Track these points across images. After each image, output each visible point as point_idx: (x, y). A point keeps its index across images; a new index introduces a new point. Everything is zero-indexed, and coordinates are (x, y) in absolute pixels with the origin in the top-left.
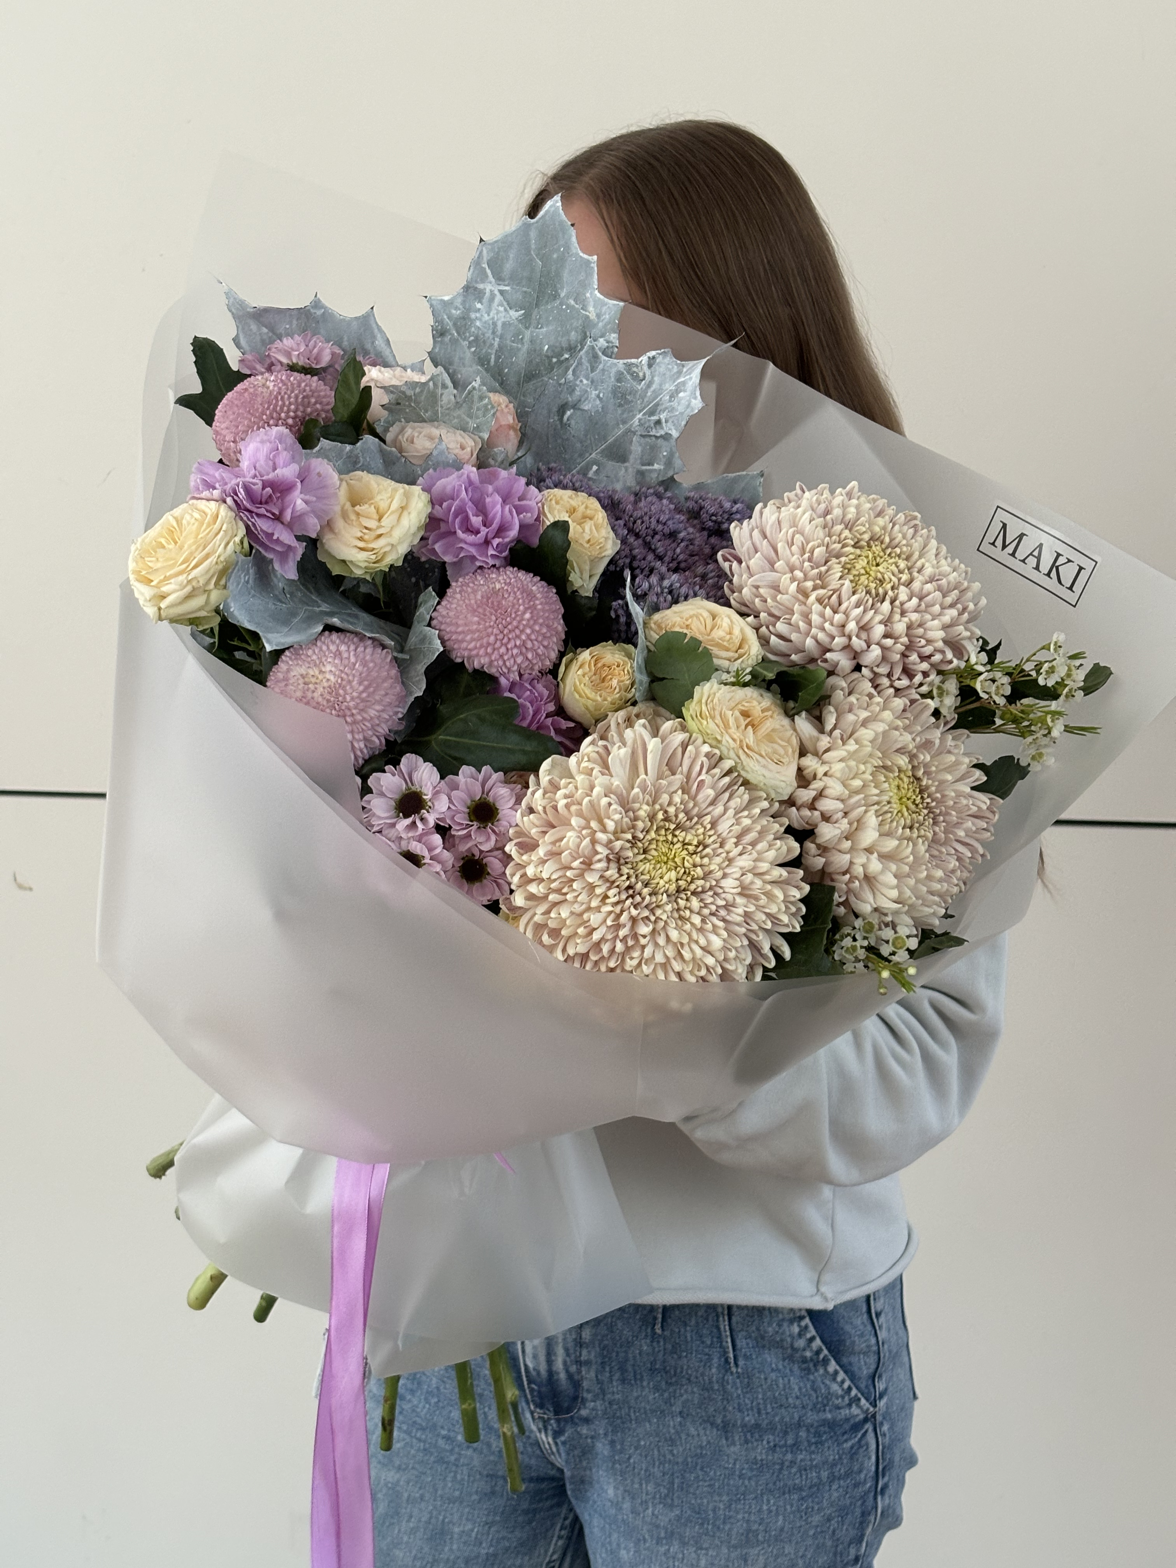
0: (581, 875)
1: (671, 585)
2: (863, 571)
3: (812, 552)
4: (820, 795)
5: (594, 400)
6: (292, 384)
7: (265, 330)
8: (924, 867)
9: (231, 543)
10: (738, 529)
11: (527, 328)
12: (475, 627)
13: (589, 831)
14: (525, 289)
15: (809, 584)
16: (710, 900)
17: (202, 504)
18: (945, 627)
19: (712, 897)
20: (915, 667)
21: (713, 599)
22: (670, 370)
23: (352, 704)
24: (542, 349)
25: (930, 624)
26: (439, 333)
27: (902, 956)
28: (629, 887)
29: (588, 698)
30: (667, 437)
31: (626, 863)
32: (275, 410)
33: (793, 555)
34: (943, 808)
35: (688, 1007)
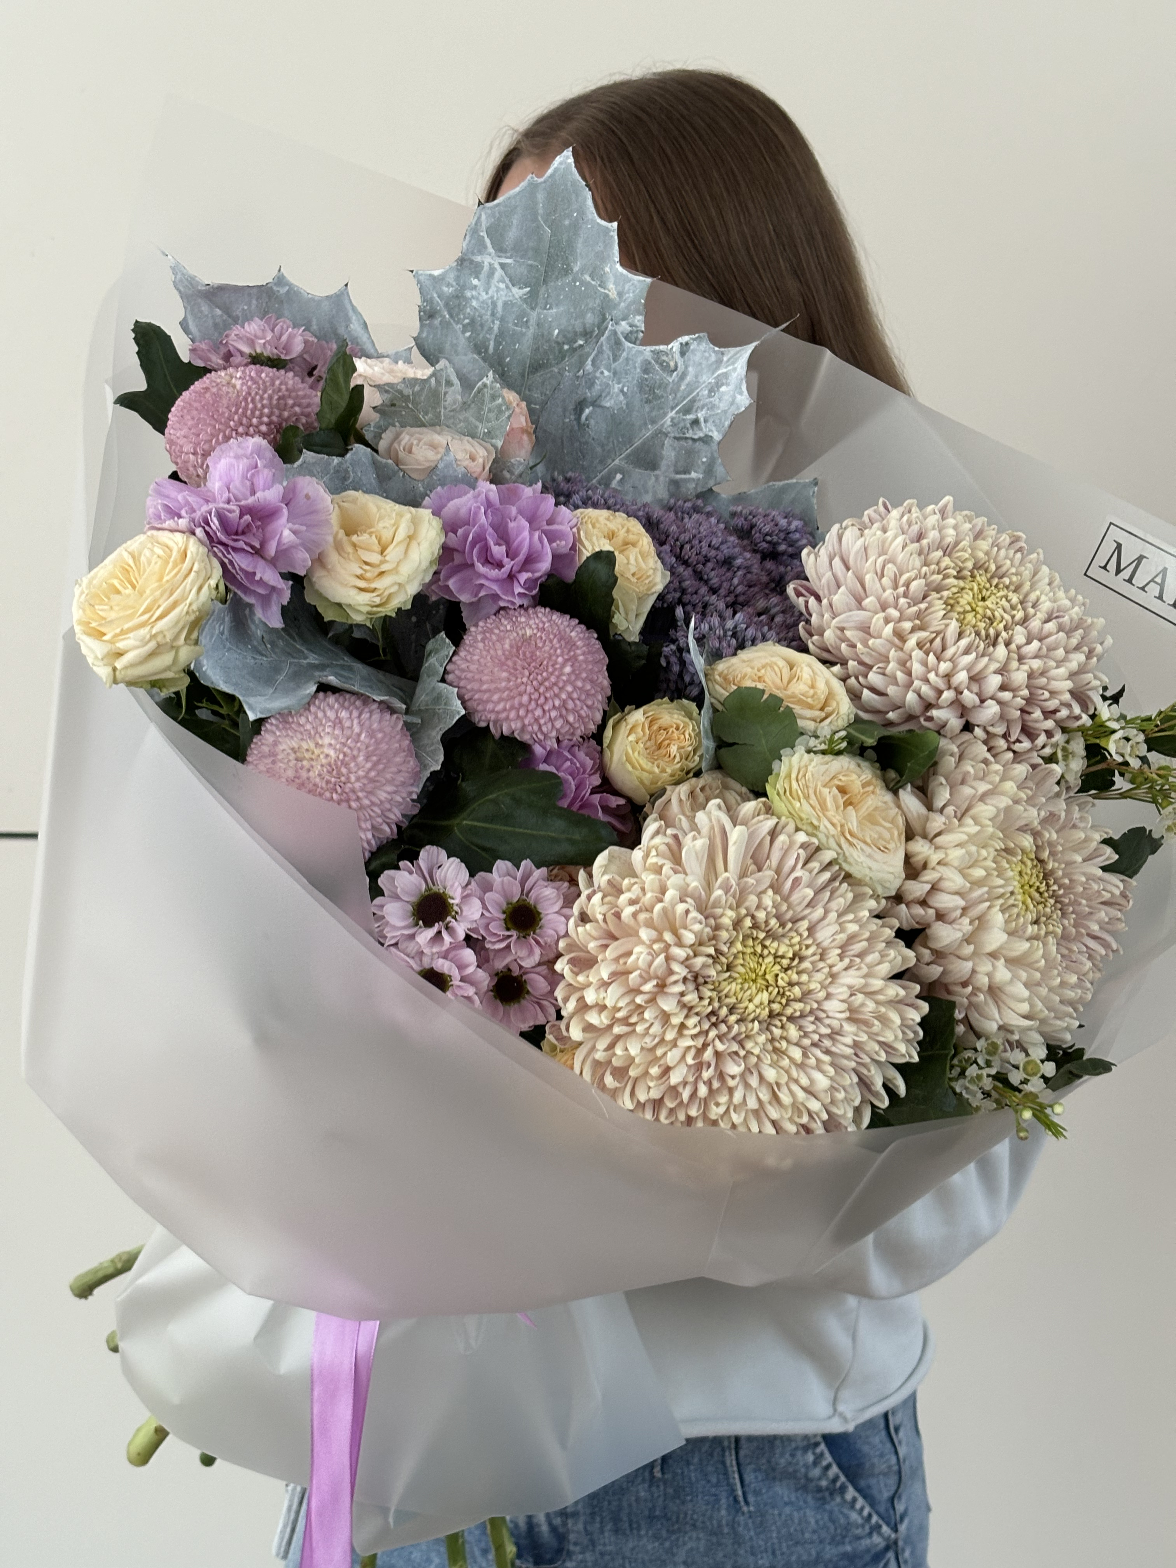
0: (652, 1000)
1: (735, 627)
2: (968, 608)
3: (907, 585)
4: (935, 888)
5: (617, 396)
6: (264, 382)
7: (218, 312)
8: (1056, 972)
9: (205, 588)
10: (812, 556)
11: (533, 309)
12: (504, 684)
13: (662, 945)
14: (530, 262)
15: (907, 625)
16: (811, 1028)
17: (164, 536)
18: (1072, 675)
19: (813, 1023)
20: (1037, 725)
21: (785, 643)
22: (707, 359)
23: (357, 785)
24: (550, 333)
25: (1054, 672)
26: (428, 314)
27: (1036, 1086)
28: (713, 1013)
29: (643, 769)
30: (706, 440)
31: (706, 983)
32: (244, 414)
33: (884, 591)
34: (1072, 896)
35: (787, 1163)
